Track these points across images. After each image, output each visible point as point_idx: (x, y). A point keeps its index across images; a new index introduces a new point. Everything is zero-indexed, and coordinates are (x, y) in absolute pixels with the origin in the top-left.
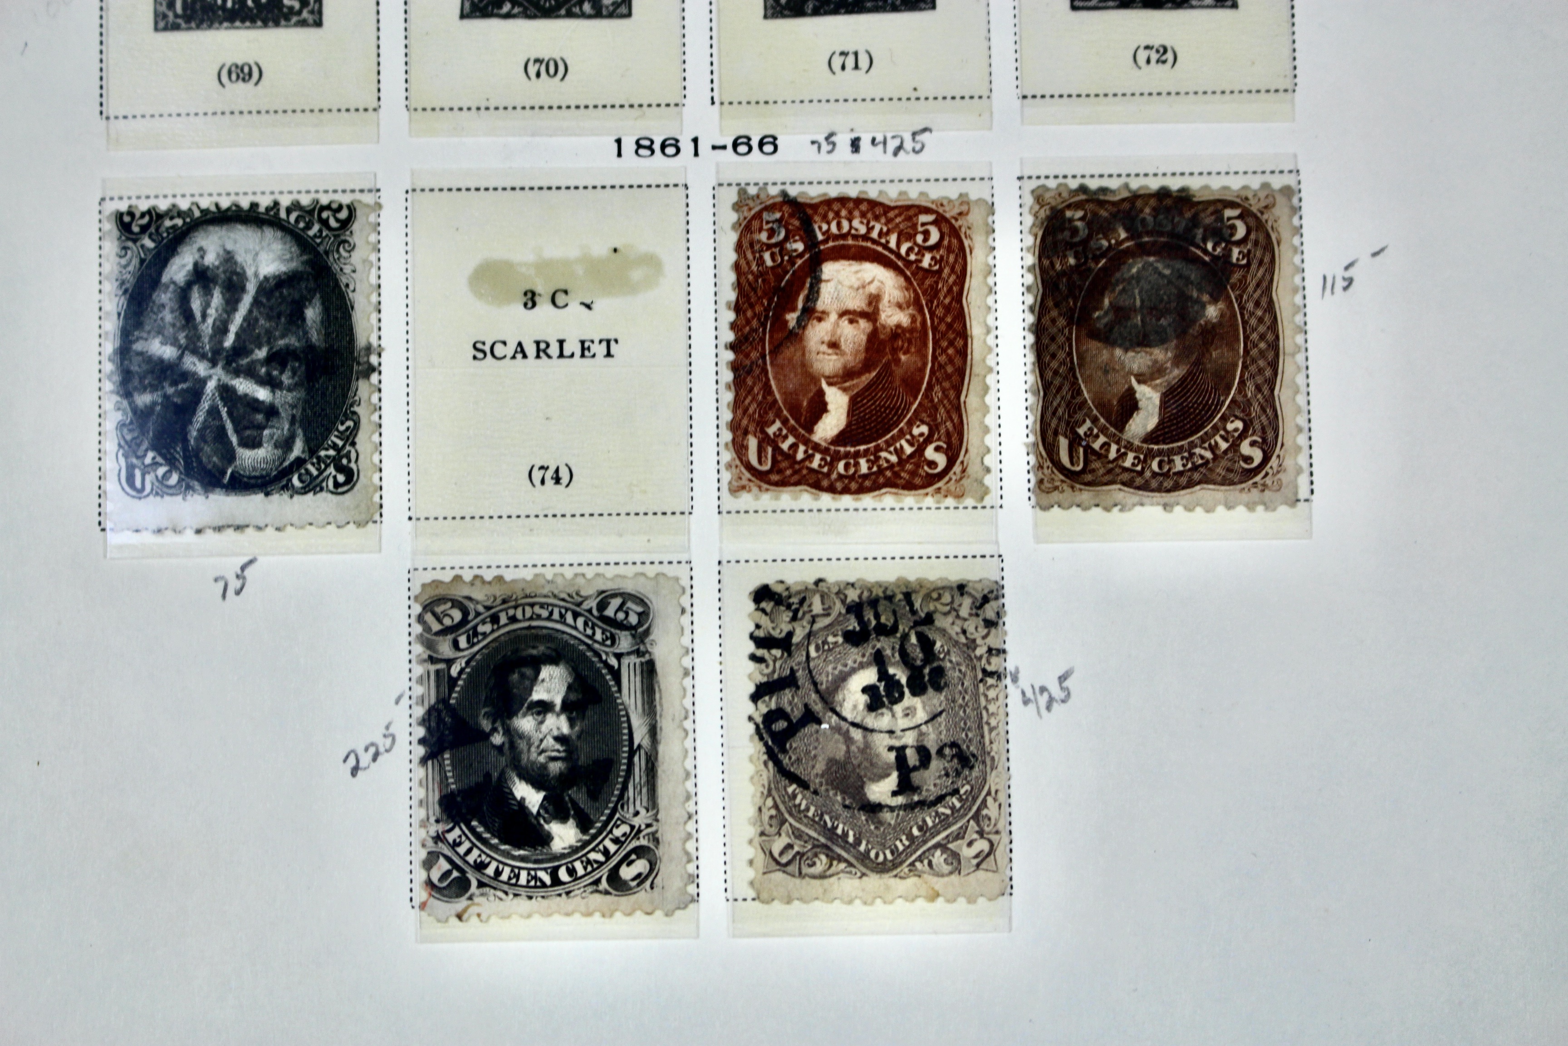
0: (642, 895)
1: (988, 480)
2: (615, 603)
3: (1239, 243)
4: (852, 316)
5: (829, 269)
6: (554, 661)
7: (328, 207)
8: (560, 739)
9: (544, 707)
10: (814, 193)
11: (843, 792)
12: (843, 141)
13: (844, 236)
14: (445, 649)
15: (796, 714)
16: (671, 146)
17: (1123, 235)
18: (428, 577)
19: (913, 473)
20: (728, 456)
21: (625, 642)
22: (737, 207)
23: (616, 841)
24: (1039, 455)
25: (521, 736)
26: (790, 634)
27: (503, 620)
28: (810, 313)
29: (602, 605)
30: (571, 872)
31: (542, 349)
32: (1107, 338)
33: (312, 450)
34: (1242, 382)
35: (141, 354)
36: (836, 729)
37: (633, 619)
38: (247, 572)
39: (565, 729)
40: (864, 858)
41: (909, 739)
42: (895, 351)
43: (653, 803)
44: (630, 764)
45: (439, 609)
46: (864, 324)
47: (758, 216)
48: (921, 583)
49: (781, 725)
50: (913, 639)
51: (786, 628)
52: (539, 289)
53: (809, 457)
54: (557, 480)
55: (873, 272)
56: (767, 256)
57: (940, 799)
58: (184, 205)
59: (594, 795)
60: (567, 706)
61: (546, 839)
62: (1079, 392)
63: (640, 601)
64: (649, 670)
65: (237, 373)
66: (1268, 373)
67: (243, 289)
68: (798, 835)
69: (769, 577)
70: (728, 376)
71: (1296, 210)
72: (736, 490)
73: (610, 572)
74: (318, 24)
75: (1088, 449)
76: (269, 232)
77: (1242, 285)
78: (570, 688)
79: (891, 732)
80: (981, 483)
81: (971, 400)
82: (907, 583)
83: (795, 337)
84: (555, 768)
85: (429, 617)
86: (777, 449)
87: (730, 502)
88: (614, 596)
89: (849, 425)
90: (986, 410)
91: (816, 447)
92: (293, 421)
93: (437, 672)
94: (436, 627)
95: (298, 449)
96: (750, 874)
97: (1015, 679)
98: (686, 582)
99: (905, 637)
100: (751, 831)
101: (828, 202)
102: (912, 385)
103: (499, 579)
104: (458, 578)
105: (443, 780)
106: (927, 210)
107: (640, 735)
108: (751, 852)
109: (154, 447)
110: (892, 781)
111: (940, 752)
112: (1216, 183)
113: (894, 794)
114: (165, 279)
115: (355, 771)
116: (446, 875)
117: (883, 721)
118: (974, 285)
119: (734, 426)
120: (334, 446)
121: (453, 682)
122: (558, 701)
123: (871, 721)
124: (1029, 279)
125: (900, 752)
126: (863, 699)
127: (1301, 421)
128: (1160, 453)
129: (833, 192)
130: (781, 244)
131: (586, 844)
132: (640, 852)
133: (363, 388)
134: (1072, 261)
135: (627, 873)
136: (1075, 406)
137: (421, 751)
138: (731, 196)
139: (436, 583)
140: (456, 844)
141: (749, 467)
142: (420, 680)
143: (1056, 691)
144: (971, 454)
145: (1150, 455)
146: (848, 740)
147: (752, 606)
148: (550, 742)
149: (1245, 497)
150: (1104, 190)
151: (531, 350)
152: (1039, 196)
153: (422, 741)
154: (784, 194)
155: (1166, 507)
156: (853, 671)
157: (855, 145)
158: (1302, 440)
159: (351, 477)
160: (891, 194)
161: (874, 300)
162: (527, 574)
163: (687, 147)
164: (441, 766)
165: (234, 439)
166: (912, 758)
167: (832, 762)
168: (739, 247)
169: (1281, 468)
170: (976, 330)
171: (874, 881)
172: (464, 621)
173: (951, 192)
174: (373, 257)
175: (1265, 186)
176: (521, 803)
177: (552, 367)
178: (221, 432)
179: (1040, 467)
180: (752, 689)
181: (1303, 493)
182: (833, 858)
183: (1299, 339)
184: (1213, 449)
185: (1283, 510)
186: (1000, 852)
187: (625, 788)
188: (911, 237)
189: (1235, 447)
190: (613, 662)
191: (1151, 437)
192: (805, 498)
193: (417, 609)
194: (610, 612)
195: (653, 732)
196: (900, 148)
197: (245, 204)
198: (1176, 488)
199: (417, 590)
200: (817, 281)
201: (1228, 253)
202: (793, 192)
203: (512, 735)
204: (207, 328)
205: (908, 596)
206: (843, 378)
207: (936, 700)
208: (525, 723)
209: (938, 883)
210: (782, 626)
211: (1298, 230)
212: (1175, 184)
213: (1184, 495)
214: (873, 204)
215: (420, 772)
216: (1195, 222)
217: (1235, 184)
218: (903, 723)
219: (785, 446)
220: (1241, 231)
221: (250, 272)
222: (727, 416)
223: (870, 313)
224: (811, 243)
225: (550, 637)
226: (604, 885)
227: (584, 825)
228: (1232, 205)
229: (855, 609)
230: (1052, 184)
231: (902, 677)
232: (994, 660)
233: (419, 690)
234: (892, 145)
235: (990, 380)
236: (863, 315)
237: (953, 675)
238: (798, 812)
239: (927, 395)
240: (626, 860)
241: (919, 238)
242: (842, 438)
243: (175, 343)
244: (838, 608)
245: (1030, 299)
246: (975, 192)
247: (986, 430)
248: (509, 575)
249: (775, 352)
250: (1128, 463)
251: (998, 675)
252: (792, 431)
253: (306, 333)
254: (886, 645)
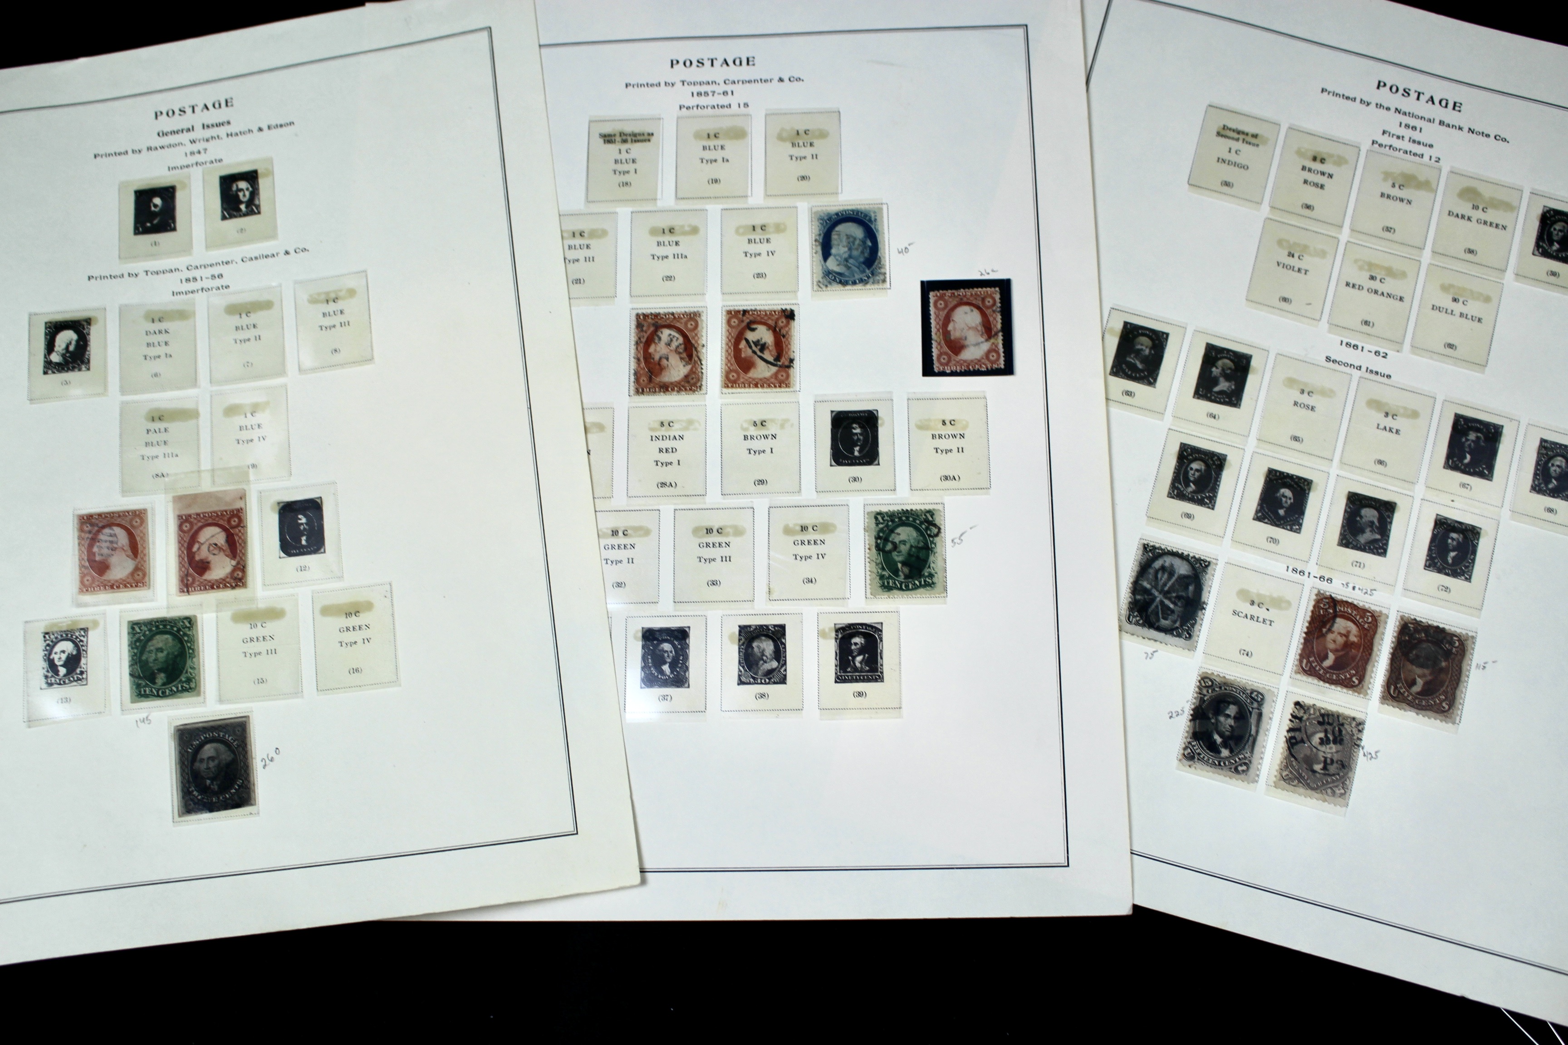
0: (1243, 776)
1: (1369, 692)
2: (1255, 693)
3: (1455, 647)
4: (1341, 634)
5: (1338, 620)
6: (1234, 704)
7: (1203, 560)
8: (1231, 726)
9: (1228, 716)
10: (1339, 597)
11: (1307, 764)
12: (1351, 586)
13: (1344, 612)
14: (1205, 692)
15: (1299, 739)
16: (1302, 572)
17: (1423, 635)
18: (1204, 670)
19: (1348, 683)
20: (1297, 663)
21: (1255, 705)
22: (1316, 595)
23: (1239, 759)
24: (1384, 688)
25: (1220, 722)
26: (1302, 717)
27: (1223, 688)
28: (1330, 630)
29: (1252, 693)
30: (1224, 763)
31: (1252, 618)
32: (1412, 662)
33: (1182, 625)
34: (1448, 686)
35: (1141, 584)
36: (1309, 746)
37: (1259, 699)
38: (1155, 654)
39: (1233, 724)
40: (1308, 785)
41: (1329, 756)
42: (1351, 648)
43: (1252, 752)
44: (1249, 739)
45: (1206, 680)
46: (1344, 638)
47: (1322, 599)
48: (1343, 714)
49: (1294, 741)
50: (1337, 729)
51: (1302, 715)
52: (1255, 601)
53: (1320, 670)
54: (1247, 655)
55: (1350, 625)
56: (1321, 611)
57: (1334, 775)
58: (1163, 547)
59: (1236, 744)
60: (1235, 718)
61: (1219, 752)
62: (1400, 674)
63: (1262, 695)
64: (1260, 715)
65: (1166, 598)
66: (1455, 685)
67: (1174, 575)
68: (1291, 772)
69: (1300, 700)
70: (1302, 641)
71: (1474, 643)
72: (1297, 672)
73: (1256, 684)
74: (1213, 509)
75: (1399, 692)
76: (1185, 562)
77: (1454, 659)
78: (1237, 713)
79: (1324, 752)
80: (1366, 691)
81: (1369, 668)
82: (1339, 713)
83: (1324, 636)
84: (1227, 733)
85: (1202, 682)
86: (1311, 665)
87: (1294, 676)
88: (1256, 691)
89: (1334, 664)
90: (1372, 671)
91: (1323, 668)
92: (1178, 616)
93: (1201, 698)
94: (1203, 685)
95: (1178, 624)
96: (1275, 779)
97: (1363, 748)
98: (1276, 694)
99: (1335, 727)
100: (1277, 768)
101: (1342, 601)
102: (1354, 658)
103: (1224, 677)
104: (1213, 673)
105: (1195, 728)
106: (1370, 612)
107: (1253, 732)
108: (1276, 773)
109: (1138, 612)
110: (1321, 766)
111: (1337, 762)
112: (1453, 629)
113: (1321, 769)
114: (1153, 566)
115: (1171, 717)
116: (1189, 753)
117: (1323, 748)
118: (1378, 636)
119: (1301, 655)
120: (1188, 627)
121: (1204, 701)
122: (1232, 715)
123: (1319, 747)
124: (1394, 640)
125: (1326, 758)
126: (1318, 741)
127: (1461, 701)
128: (1419, 698)
129: (1345, 599)
130: (1326, 609)
131: (1230, 757)
132: (1245, 764)
133: (1200, 613)
134: (1407, 638)
135: (1240, 768)
136: (1398, 679)
137: (1190, 717)
138: (1316, 591)
139: (1207, 673)
140: (1194, 746)
141: (1302, 668)
142: (1195, 698)
143: (1374, 756)
144: (1365, 683)
145: (1416, 698)
146: (1312, 750)
147: (1293, 706)
148: (1228, 726)
149: (1440, 718)
150: (1421, 622)
151: (1249, 617)
152: (1402, 618)
153: (1191, 715)
154: (1331, 595)
155: (1417, 714)
156: (1318, 732)
157: (1354, 588)
158: (1460, 707)
159: (1190, 636)
160: (1361, 604)
161: (1349, 632)
162: (1232, 678)
163: (1306, 574)
164: (1195, 724)
165: (1160, 616)
166: (1329, 761)
167: (1306, 755)
168: (1314, 607)
169: (1453, 713)
170: (1375, 649)
171: (1309, 792)
172: (1212, 685)
173: (1377, 609)
174: (1212, 577)
175: (1467, 634)
176: (1215, 741)
177: (1254, 623)
178: (1157, 614)
179: (1384, 692)
180: (1287, 728)
181: (1457, 721)
182: (1299, 782)
183: (1466, 679)
184: (1435, 702)
185: (1450, 725)
186: (1347, 795)
187: (1245, 745)
188: (1363, 618)
189: (1441, 703)
190: (1251, 709)
191: (1418, 693)
192: (1315, 681)
193: (1199, 678)
194: (1253, 696)
195: (1257, 732)
196: (1366, 593)
197: (1180, 552)
198: (1422, 709)
199: (1201, 673)
200: (1334, 622)
201: (1452, 649)
202: (1333, 595)
203: (1217, 721)
204: (1161, 583)
205: (1338, 716)
206: (1334, 651)
207: (1339, 747)
208: (1222, 719)
209: (1327, 797)
210: (1301, 714)
211: (1473, 649)
212: (1441, 626)
213: (1423, 712)
214: (1355, 606)
215: (1189, 723)
216: (1445, 638)
217: (1458, 631)
218: (1328, 751)
219: (1314, 665)
220: (1457, 644)
221: (1177, 571)
222: (1299, 652)
223: (1347, 635)
224: (1335, 611)
225: (1235, 697)
226: (1233, 770)
227: (1231, 751)
228: (1456, 636)
229: (1322, 715)
230: (1406, 615)
231: (1331, 738)
232: (1359, 741)
233: (1194, 701)
234: (1364, 591)
235: (1376, 664)
236: (1345, 635)
237: (1345, 742)
238: (1292, 766)
239: (1357, 663)
240: (1241, 765)
241: (1366, 619)
242: (1330, 667)
243: (1151, 584)
244: (1318, 713)
245: (1392, 645)
246: (1385, 611)
247: (1371, 677)
248: (1227, 677)
249: (1317, 638)
250: (1410, 698)
251: (1358, 746)
252: (1317, 661)
253: (1188, 593)
254: (1329, 728)
